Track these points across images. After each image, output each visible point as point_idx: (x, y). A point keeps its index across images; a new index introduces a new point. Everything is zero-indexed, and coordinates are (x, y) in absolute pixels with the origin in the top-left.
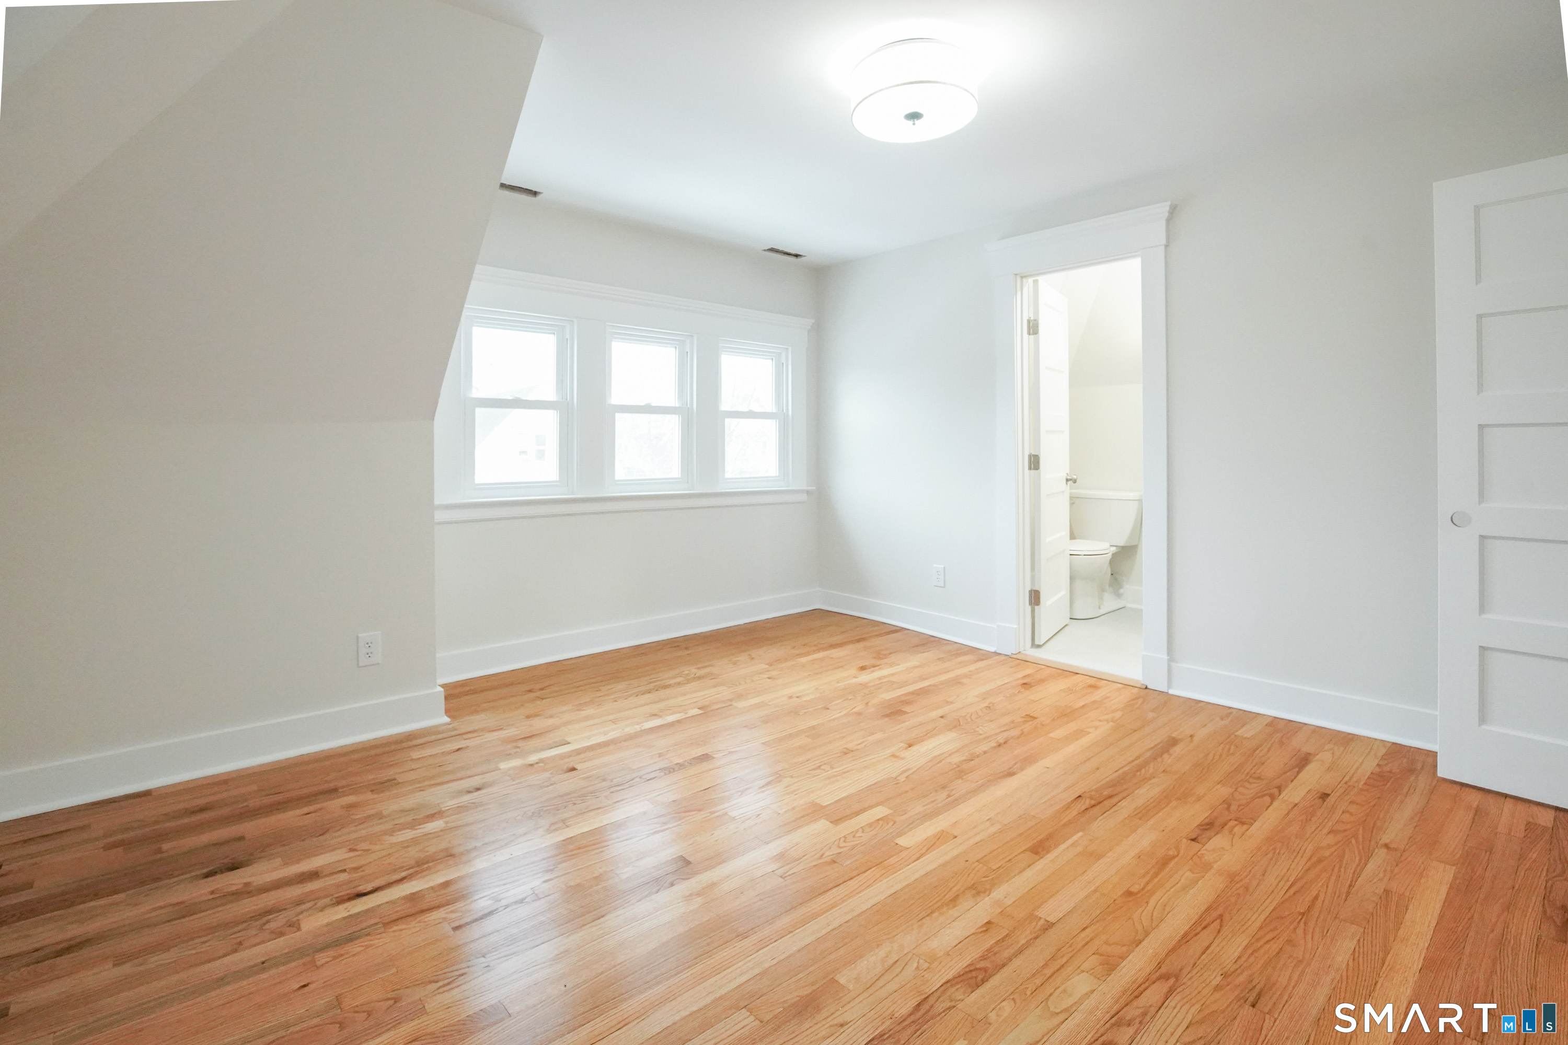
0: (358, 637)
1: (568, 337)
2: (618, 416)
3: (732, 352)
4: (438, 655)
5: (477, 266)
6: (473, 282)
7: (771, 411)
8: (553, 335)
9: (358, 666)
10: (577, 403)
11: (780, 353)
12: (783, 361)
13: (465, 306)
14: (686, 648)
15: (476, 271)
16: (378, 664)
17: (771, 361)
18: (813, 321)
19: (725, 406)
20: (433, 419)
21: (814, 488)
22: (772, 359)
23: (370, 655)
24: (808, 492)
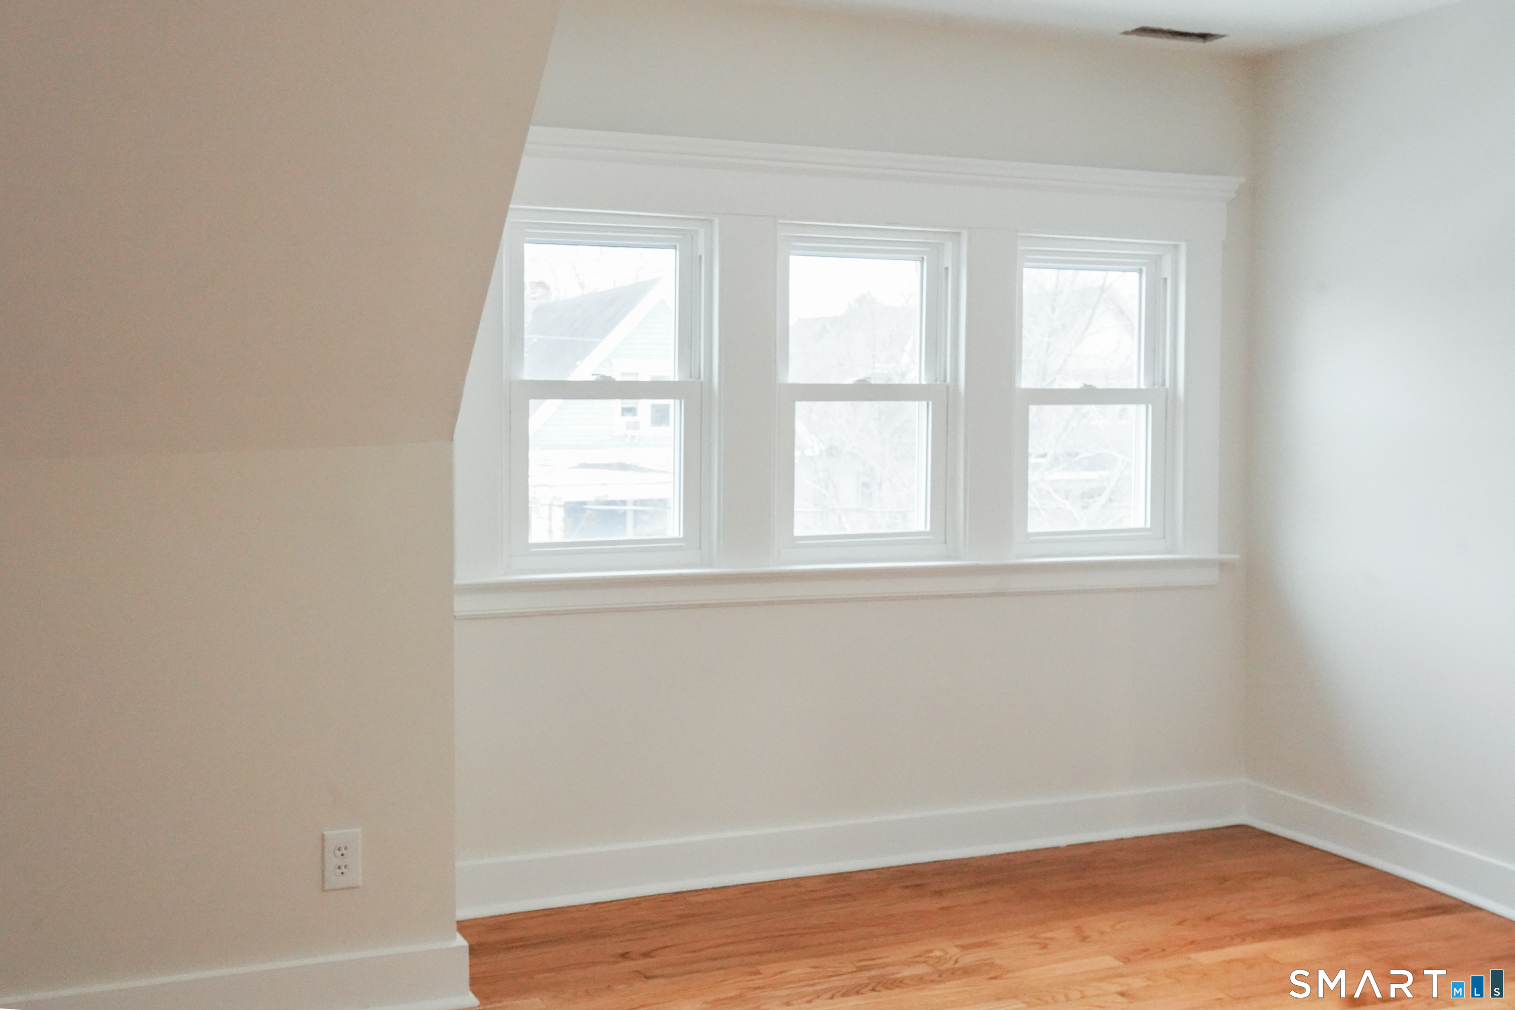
0: (323, 835)
1: (702, 252)
2: (801, 407)
3: (1045, 261)
4: (459, 864)
5: (534, 130)
6: (525, 161)
7: (1135, 386)
8: (673, 251)
9: (323, 890)
10: (720, 383)
11: (1160, 256)
12: (1167, 273)
13: (511, 206)
14: (939, 893)
15: (530, 138)
16: (357, 887)
17: (1136, 275)
18: (1243, 180)
19: (1027, 380)
20: (452, 439)
21: (1237, 556)
22: (1140, 272)
23: (343, 870)
24: (1222, 565)
